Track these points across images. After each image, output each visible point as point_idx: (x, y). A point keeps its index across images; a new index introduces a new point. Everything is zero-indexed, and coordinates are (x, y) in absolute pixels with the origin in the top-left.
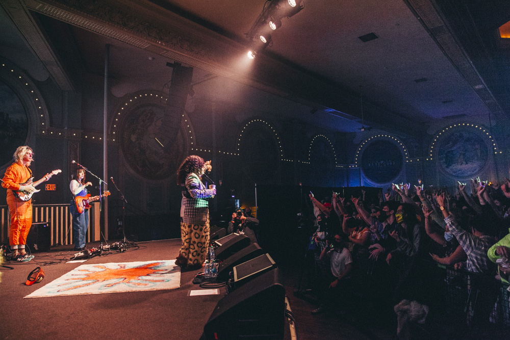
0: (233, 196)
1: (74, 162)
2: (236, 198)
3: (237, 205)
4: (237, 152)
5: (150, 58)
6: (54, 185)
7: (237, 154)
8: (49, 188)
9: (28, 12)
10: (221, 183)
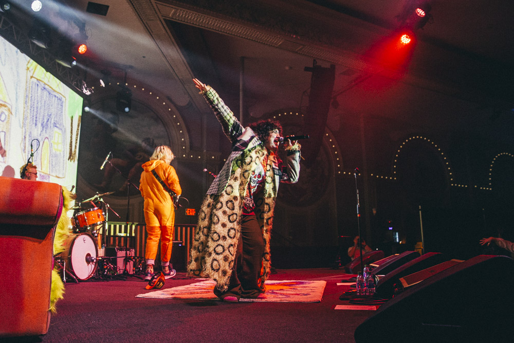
0: (391, 228)
1: (206, 170)
2: (394, 231)
3: (396, 238)
4: (393, 176)
5: (287, 68)
6: (194, 210)
7: (393, 178)
8: (189, 213)
9: (162, 20)
10: (374, 212)
